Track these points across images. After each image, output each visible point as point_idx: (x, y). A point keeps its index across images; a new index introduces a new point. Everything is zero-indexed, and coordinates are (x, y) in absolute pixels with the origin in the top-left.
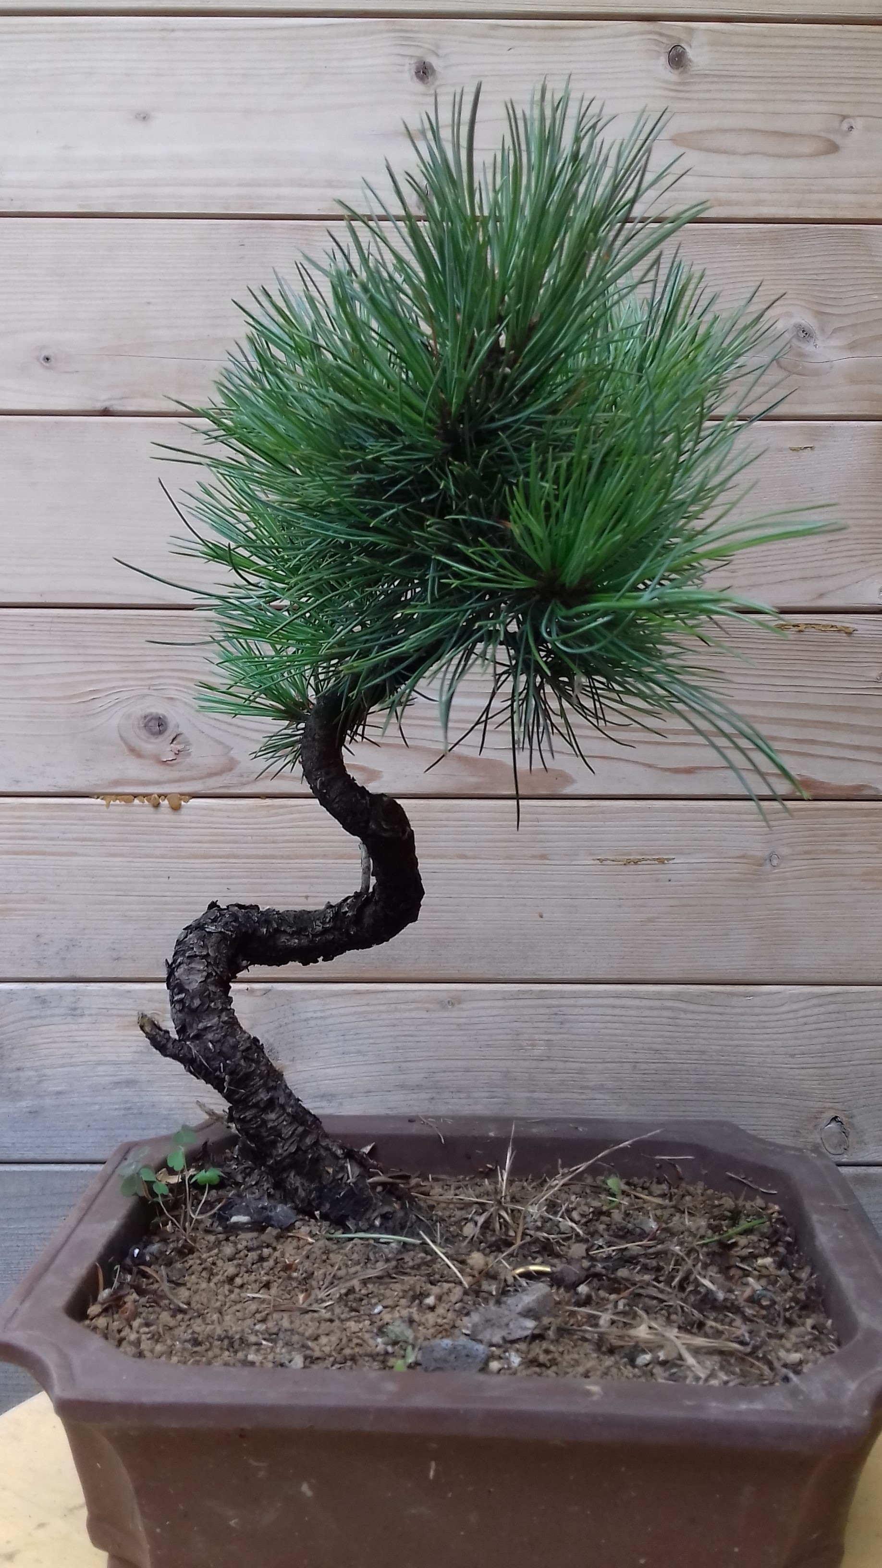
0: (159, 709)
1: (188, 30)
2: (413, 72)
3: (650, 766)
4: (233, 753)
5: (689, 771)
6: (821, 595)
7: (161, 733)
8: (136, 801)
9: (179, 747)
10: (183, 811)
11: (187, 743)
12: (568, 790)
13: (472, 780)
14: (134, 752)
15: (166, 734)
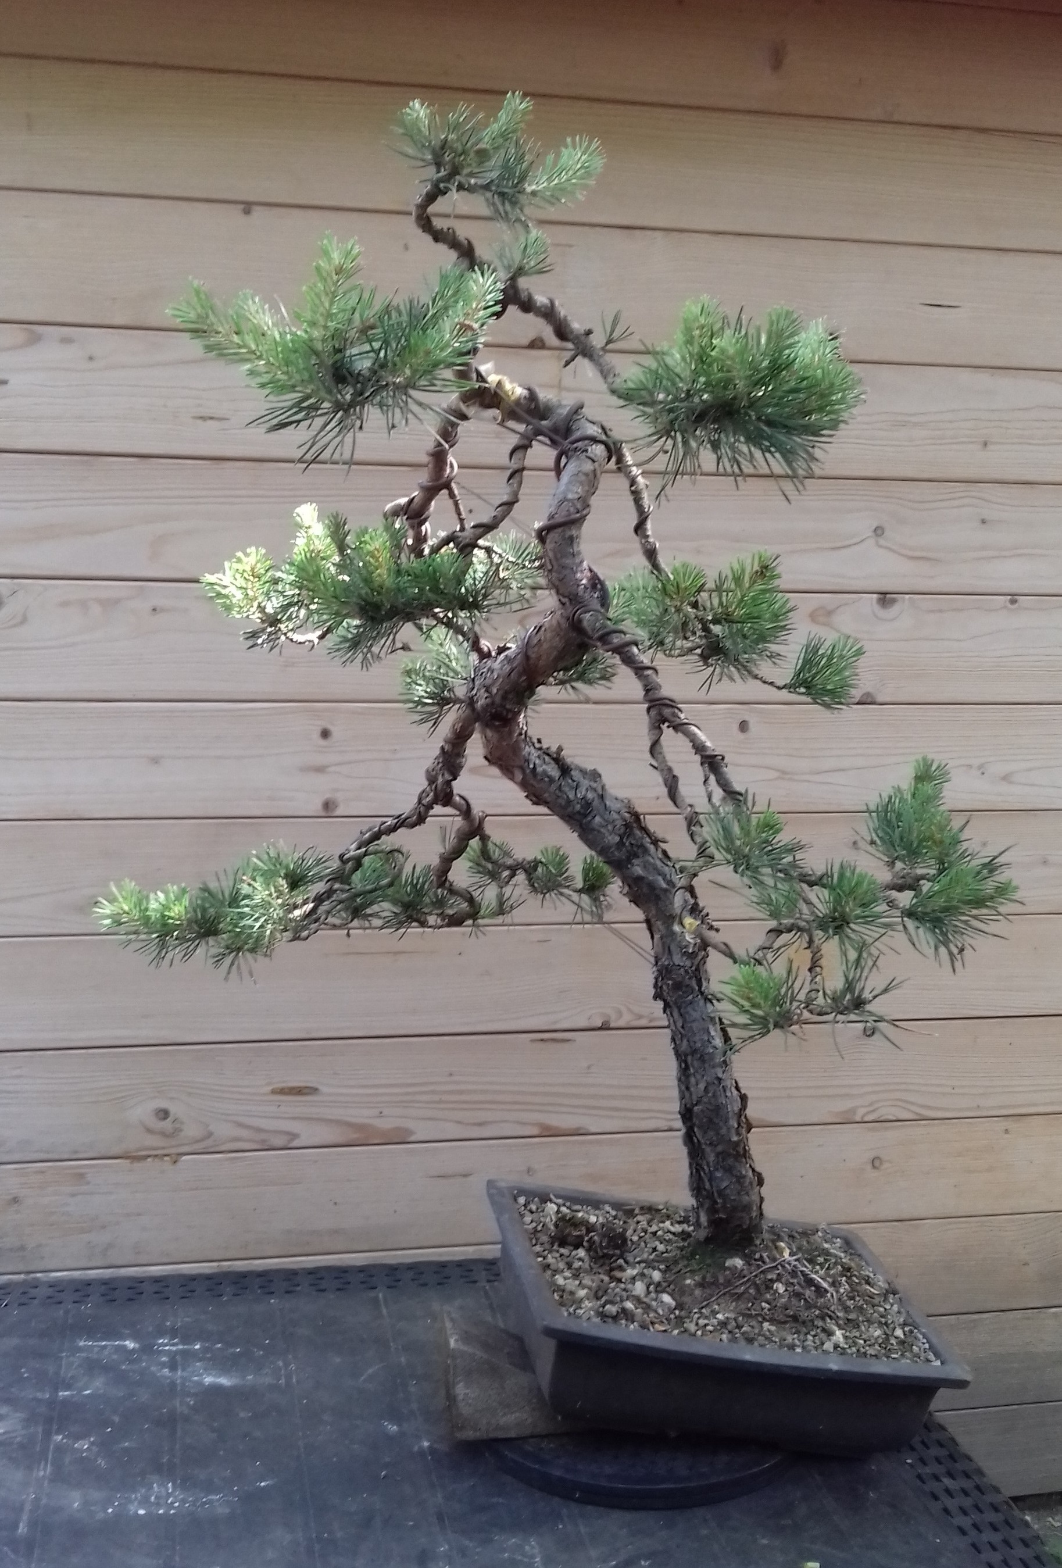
0: (164, 1104)
1: (184, 711)
2: (319, 733)
3: (459, 1122)
4: (211, 1128)
5: (480, 1124)
6: (555, 1023)
7: (165, 1118)
8: (149, 1160)
9: (178, 1126)
10: (178, 1164)
11: (182, 1123)
12: (413, 1138)
13: (355, 1136)
14: (149, 1131)
15: (168, 1120)
